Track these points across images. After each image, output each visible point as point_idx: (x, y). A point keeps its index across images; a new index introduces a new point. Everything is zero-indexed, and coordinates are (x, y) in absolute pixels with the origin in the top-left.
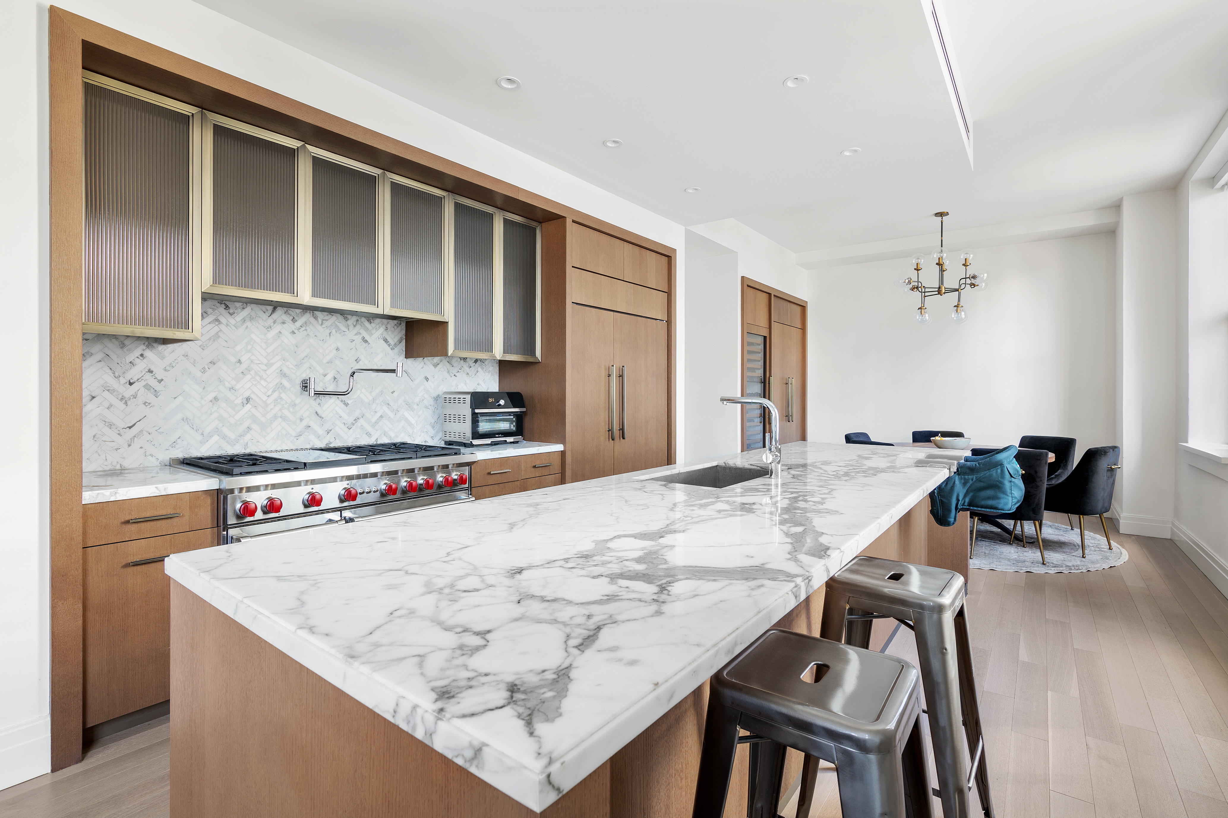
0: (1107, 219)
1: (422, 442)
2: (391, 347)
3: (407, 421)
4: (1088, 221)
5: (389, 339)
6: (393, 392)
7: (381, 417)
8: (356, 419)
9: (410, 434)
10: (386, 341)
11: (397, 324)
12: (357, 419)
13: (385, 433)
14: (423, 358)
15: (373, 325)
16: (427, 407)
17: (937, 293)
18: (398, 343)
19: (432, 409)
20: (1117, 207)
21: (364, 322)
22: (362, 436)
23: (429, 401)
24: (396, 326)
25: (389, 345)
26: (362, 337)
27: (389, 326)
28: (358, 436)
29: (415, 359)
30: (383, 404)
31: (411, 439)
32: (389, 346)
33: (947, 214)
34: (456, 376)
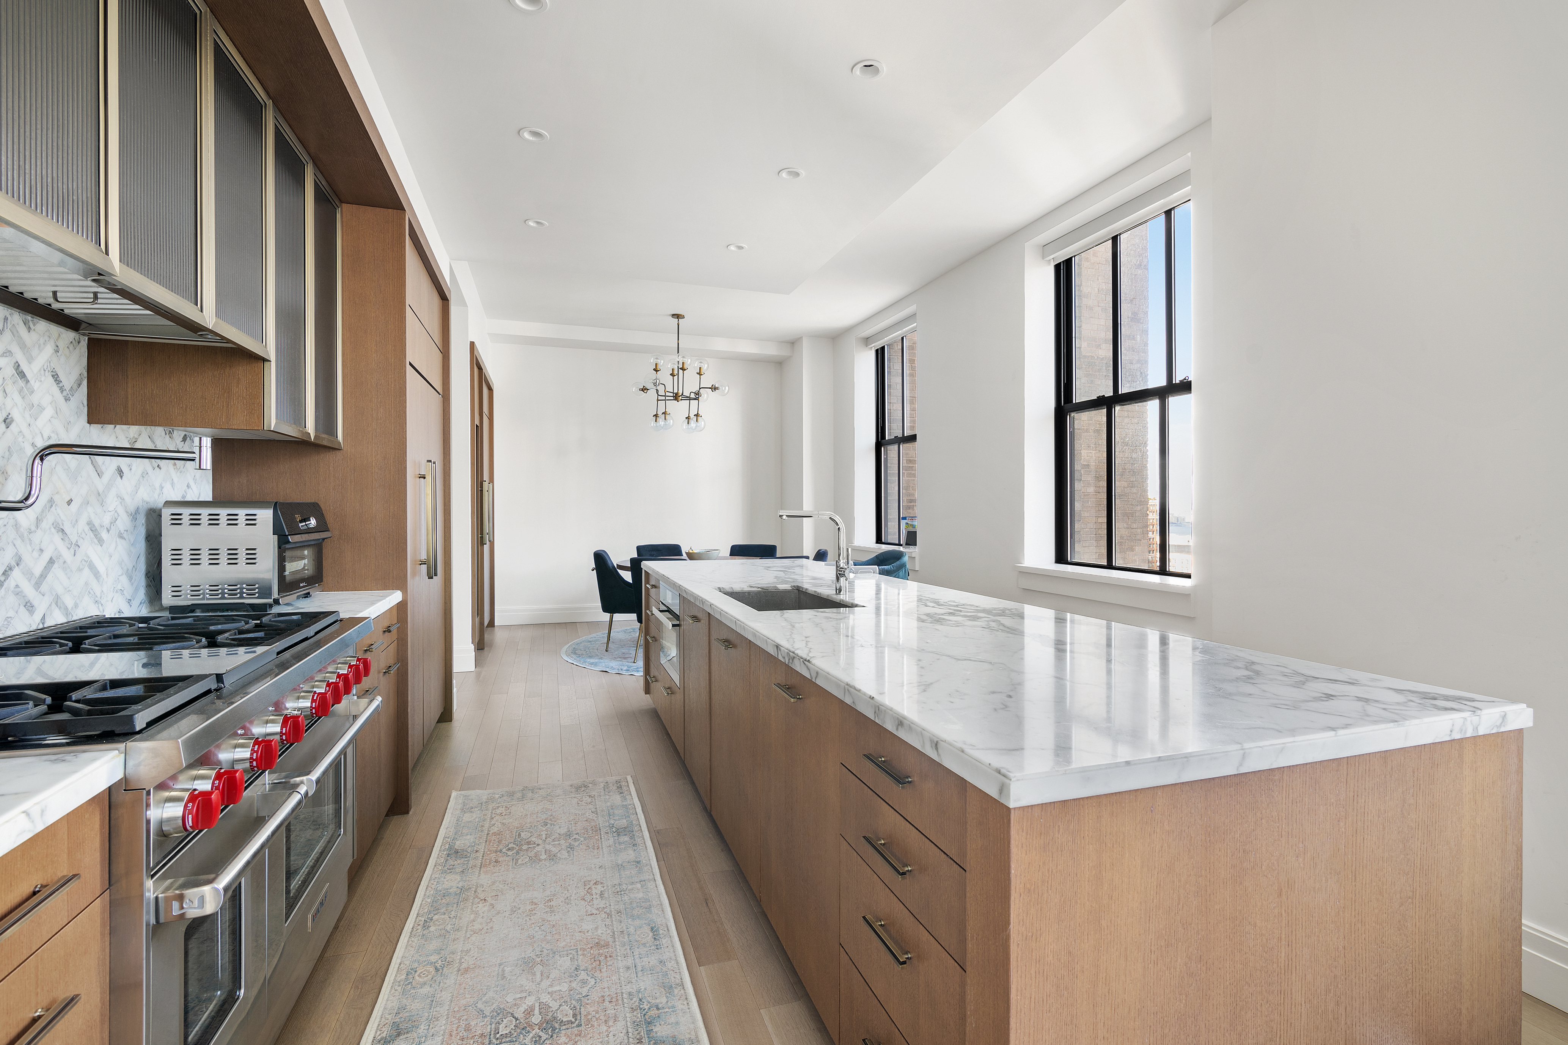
0: (783, 352)
1: (115, 614)
2: (65, 393)
3: (92, 567)
4: (772, 350)
5: (62, 377)
6: (70, 502)
7: (51, 561)
8: (6, 571)
9: (97, 599)
10: (56, 378)
11: (74, 341)
12: (7, 569)
13: (57, 601)
14: (113, 426)
15: (34, 336)
16: (121, 536)
17: (672, 398)
18: (75, 387)
19: (129, 540)
20: (793, 343)
21: (17, 326)
22: (17, 612)
23: (124, 523)
24: (72, 345)
25: (62, 389)
26: (15, 363)
27: (61, 344)
28: (11, 614)
29: (102, 425)
30: (53, 530)
31: (99, 609)
32: (62, 392)
33: (683, 317)
34: (160, 468)
